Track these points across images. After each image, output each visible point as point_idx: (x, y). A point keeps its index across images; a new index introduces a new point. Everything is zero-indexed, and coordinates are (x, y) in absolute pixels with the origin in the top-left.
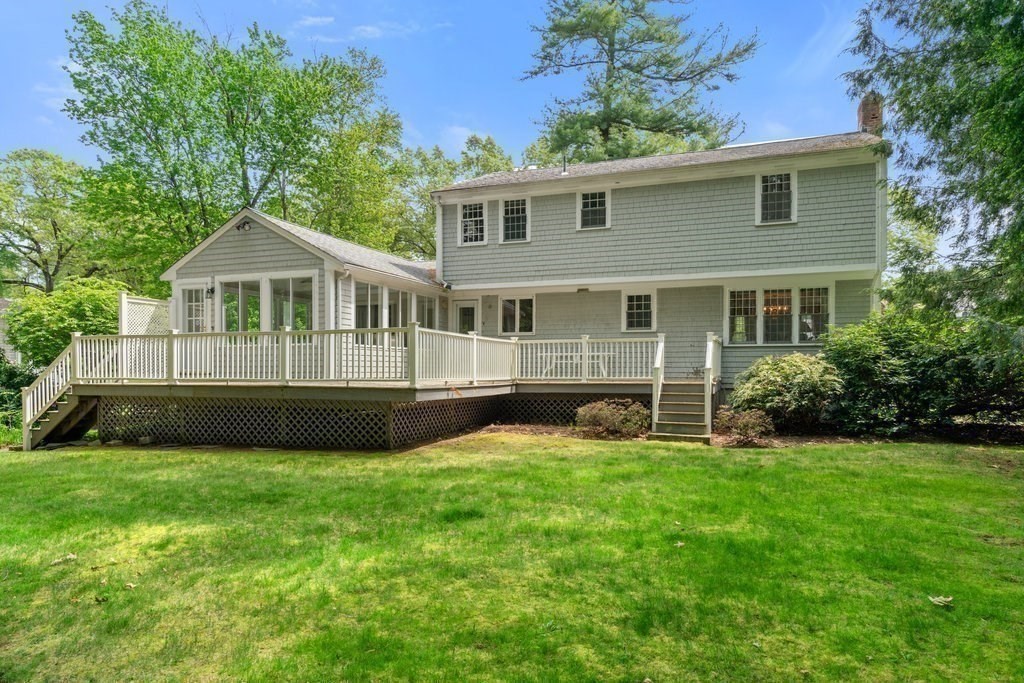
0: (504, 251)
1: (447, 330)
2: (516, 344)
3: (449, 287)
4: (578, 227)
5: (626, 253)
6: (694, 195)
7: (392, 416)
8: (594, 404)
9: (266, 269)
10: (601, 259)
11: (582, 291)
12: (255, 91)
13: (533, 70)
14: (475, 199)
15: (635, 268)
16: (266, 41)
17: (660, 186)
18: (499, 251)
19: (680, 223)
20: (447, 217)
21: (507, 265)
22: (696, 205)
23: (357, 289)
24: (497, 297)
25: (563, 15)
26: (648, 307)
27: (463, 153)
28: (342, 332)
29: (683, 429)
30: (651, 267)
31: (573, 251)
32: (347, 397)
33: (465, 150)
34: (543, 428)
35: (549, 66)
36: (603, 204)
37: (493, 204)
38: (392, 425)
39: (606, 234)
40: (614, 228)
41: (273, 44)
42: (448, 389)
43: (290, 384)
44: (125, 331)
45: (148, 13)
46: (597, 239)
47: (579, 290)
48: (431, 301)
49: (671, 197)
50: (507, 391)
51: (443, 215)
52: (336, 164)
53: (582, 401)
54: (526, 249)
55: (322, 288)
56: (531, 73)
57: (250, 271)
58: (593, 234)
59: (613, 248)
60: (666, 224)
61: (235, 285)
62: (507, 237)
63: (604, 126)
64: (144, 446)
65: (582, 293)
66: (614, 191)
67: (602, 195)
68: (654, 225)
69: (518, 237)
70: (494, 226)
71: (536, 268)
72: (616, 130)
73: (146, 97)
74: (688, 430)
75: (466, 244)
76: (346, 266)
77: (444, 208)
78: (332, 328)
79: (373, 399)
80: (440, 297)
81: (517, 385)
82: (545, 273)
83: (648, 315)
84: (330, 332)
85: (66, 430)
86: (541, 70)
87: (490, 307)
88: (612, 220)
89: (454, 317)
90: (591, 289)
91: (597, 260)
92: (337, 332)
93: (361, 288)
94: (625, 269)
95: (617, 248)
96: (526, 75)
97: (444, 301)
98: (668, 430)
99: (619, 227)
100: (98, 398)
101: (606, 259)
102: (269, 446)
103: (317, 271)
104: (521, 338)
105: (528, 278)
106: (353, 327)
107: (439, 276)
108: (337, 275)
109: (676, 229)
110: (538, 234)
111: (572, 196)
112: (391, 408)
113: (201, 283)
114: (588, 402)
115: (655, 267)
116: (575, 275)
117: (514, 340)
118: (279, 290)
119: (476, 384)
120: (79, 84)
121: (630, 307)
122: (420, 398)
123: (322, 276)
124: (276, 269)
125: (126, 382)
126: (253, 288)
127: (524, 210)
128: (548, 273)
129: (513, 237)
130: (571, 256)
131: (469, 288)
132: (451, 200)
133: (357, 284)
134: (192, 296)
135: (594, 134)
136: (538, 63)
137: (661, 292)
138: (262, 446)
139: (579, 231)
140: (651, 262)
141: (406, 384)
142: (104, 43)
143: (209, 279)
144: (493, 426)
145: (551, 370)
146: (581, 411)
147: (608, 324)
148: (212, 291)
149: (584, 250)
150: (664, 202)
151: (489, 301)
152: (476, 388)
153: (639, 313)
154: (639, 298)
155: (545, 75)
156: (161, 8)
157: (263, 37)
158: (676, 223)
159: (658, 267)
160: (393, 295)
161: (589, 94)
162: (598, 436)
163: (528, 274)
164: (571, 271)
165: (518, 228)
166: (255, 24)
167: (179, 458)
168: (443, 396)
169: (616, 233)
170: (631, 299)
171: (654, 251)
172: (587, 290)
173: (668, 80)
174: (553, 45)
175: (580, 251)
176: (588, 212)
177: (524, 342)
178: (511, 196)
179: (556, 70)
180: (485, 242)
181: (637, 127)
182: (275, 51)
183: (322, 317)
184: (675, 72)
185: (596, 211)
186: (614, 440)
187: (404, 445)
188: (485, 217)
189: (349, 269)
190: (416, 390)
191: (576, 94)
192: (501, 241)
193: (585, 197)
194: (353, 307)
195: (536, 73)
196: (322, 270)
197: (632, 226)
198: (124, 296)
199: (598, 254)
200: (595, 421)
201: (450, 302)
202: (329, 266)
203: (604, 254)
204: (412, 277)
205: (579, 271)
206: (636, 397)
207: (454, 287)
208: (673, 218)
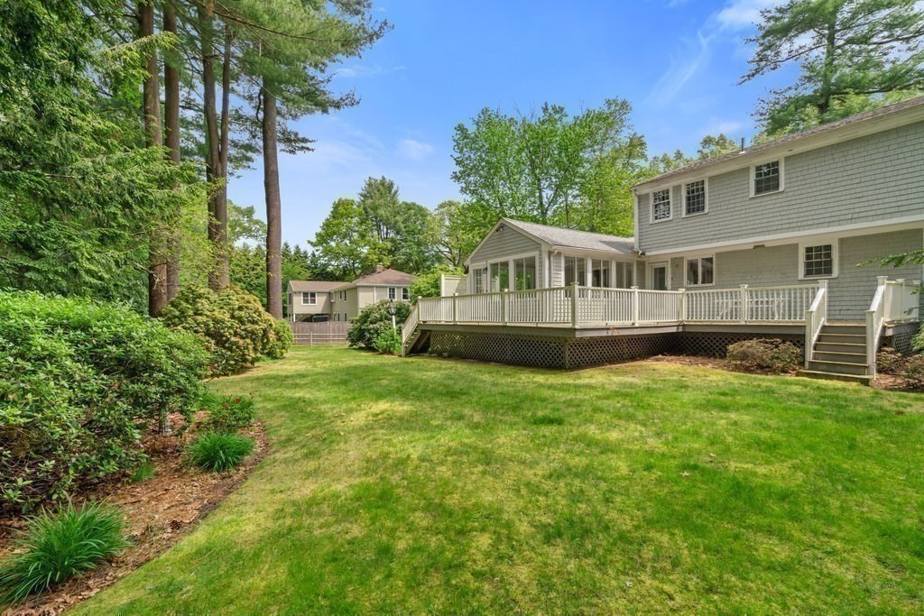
0: (686, 222)
1: (644, 289)
2: (683, 294)
3: (643, 254)
4: (752, 194)
5: (800, 210)
6: (880, 145)
7: (567, 347)
8: (743, 342)
9: (512, 254)
10: (775, 219)
11: (758, 247)
12: (546, 144)
13: (750, 73)
14: (663, 187)
15: (810, 222)
16: (552, 112)
17: (838, 144)
18: (681, 223)
19: (862, 175)
20: (642, 203)
21: (688, 233)
22: (882, 155)
23: (566, 262)
24: (683, 258)
25: (777, 19)
26: (829, 255)
27: (699, 151)
28: (554, 289)
29: (838, 368)
30: (828, 220)
31: (747, 215)
32: (535, 333)
33: (701, 149)
34: (700, 359)
35: (766, 65)
36: (776, 171)
37: (677, 188)
38: (567, 353)
39: (780, 196)
40: (788, 190)
41: (556, 112)
42: (608, 329)
43: (508, 324)
44: (443, 295)
45: (489, 116)
46: (769, 203)
47: (755, 247)
48: (629, 265)
49: (851, 152)
50: (674, 330)
51: (639, 202)
52: (595, 179)
53: (732, 339)
54: (705, 219)
55: (541, 262)
56: (749, 76)
57: (504, 255)
58: (768, 199)
59: (786, 208)
60: (846, 178)
61: (497, 264)
62: (689, 211)
63: (822, 101)
64: (445, 358)
65: (757, 249)
66: (787, 159)
67: (776, 164)
68: (832, 181)
69: (698, 210)
70: (679, 204)
71: (713, 233)
72: (837, 102)
73: (487, 162)
74: (843, 369)
75: (657, 221)
76: (554, 247)
77: (640, 197)
78: (547, 287)
79: (556, 335)
80: (637, 262)
81: (684, 325)
82: (720, 236)
83: (829, 263)
84: (546, 290)
85: (419, 347)
86: (757, 71)
87: (677, 266)
88: (785, 184)
89: (650, 277)
90: (767, 245)
91: (769, 220)
92: (551, 289)
93: (569, 261)
94: (799, 224)
95: (790, 207)
96: (743, 79)
97: (641, 265)
98: (821, 368)
99: (792, 189)
100: (430, 331)
101: (780, 218)
102: (501, 362)
103: (537, 252)
104: (687, 289)
105: (706, 241)
106: (563, 285)
107: (636, 247)
108: (550, 253)
109: (858, 181)
110: (715, 205)
111: (746, 170)
112: (566, 341)
113: (481, 265)
114: (739, 340)
115: (832, 219)
116: (748, 235)
117: (682, 291)
118: (519, 264)
119: (637, 325)
120: (458, 163)
121: (808, 257)
122: (578, 335)
123: (540, 255)
124: (516, 253)
125: (443, 323)
126: (505, 264)
127: (703, 189)
128: (723, 236)
129: (694, 211)
130: (745, 220)
131: (661, 252)
132: (644, 191)
133: (566, 257)
134: (478, 272)
135: (812, 110)
136: (754, 66)
137: (842, 241)
138: (495, 362)
139: (753, 198)
140: (829, 215)
141: (570, 325)
142: (468, 138)
143: (484, 263)
144: (660, 356)
145: (727, 313)
146: (730, 347)
147: (784, 274)
148: (486, 269)
149: (757, 213)
150: (843, 159)
151: (676, 262)
152: (637, 328)
153: (818, 262)
154: (818, 249)
155: (762, 74)
156: (495, 111)
157: (550, 110)
158: (858, 176)
159: (836, 219)
160: (595, 263)
161: (806, 77)
162: (747, 370)
163: (706, 238)
164: (744, 232)
165: (698, 203)
166: (546, 103)
167: (448, 366)
168: (604, 334)
169: (789, 194)
170: (809, 250)
171: (831, 205)
172: (763, 246)
173: (903, 39)
174: (769, 48)
175: (753, 214)
176: (762, 180)
177: (689, 292)
178: (691, 179)
179: (772, 66)
180: (671, 218)
181: (857, 94)
182: (557, 116)
183: (541, 281)
184: (911, 29)
185: (770, 178)
186: (761, 374)
187: (578, 366)
188: (671, 200)
189: (556, 249)
190: (575, 330)
191: (795, 81)
192: (684, 215)
193: (758, 168)
194: (563, 274)
195: (753, 75)
196: (540, 251)
197: (806, 186)
198: (443, 275)
199: (771, 215)
200: (744, 356)
201: (647, 265)
202: (544, 248)
203: (778, 214)
204: (613, 249)
205: (753, 231)
206: (785, 338)
207: (647, 254)
208: (855, 171)
